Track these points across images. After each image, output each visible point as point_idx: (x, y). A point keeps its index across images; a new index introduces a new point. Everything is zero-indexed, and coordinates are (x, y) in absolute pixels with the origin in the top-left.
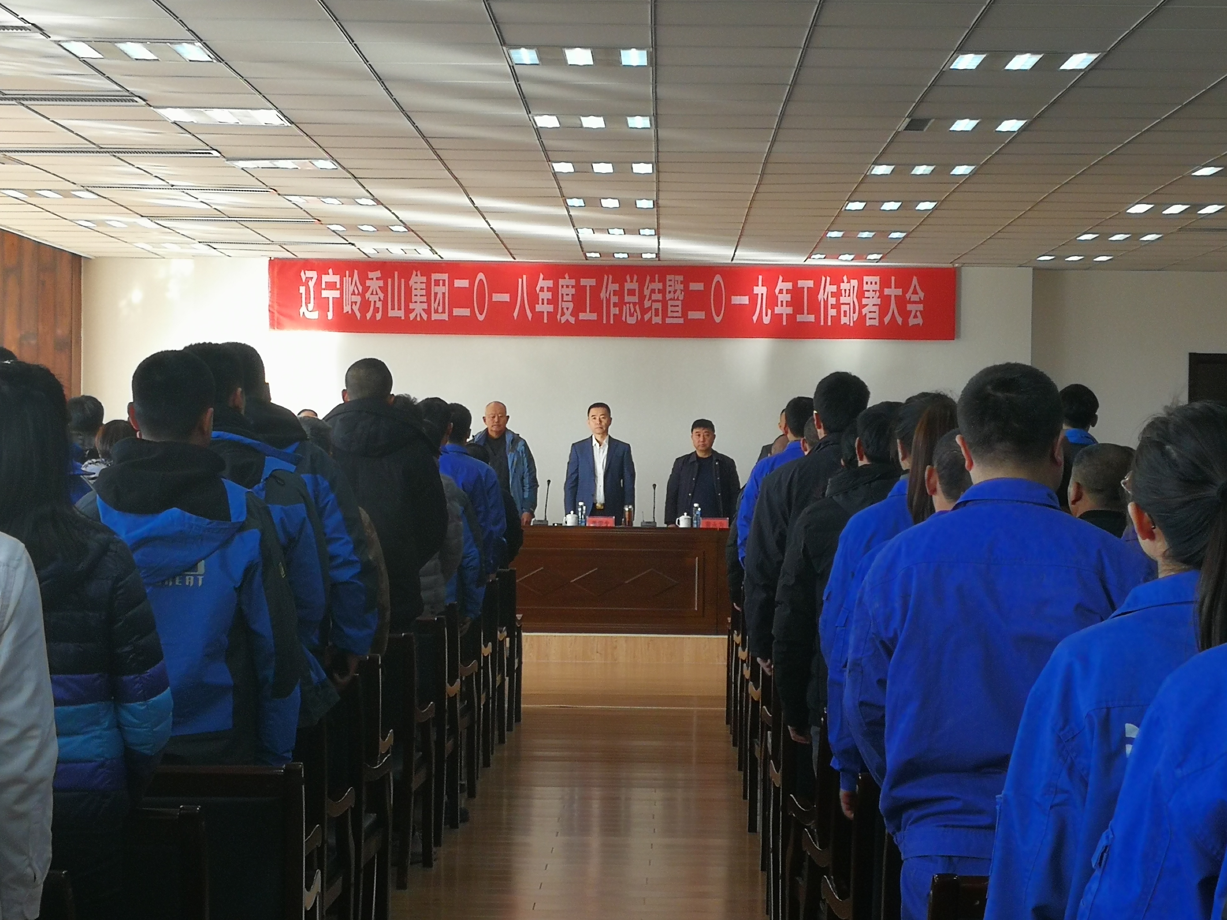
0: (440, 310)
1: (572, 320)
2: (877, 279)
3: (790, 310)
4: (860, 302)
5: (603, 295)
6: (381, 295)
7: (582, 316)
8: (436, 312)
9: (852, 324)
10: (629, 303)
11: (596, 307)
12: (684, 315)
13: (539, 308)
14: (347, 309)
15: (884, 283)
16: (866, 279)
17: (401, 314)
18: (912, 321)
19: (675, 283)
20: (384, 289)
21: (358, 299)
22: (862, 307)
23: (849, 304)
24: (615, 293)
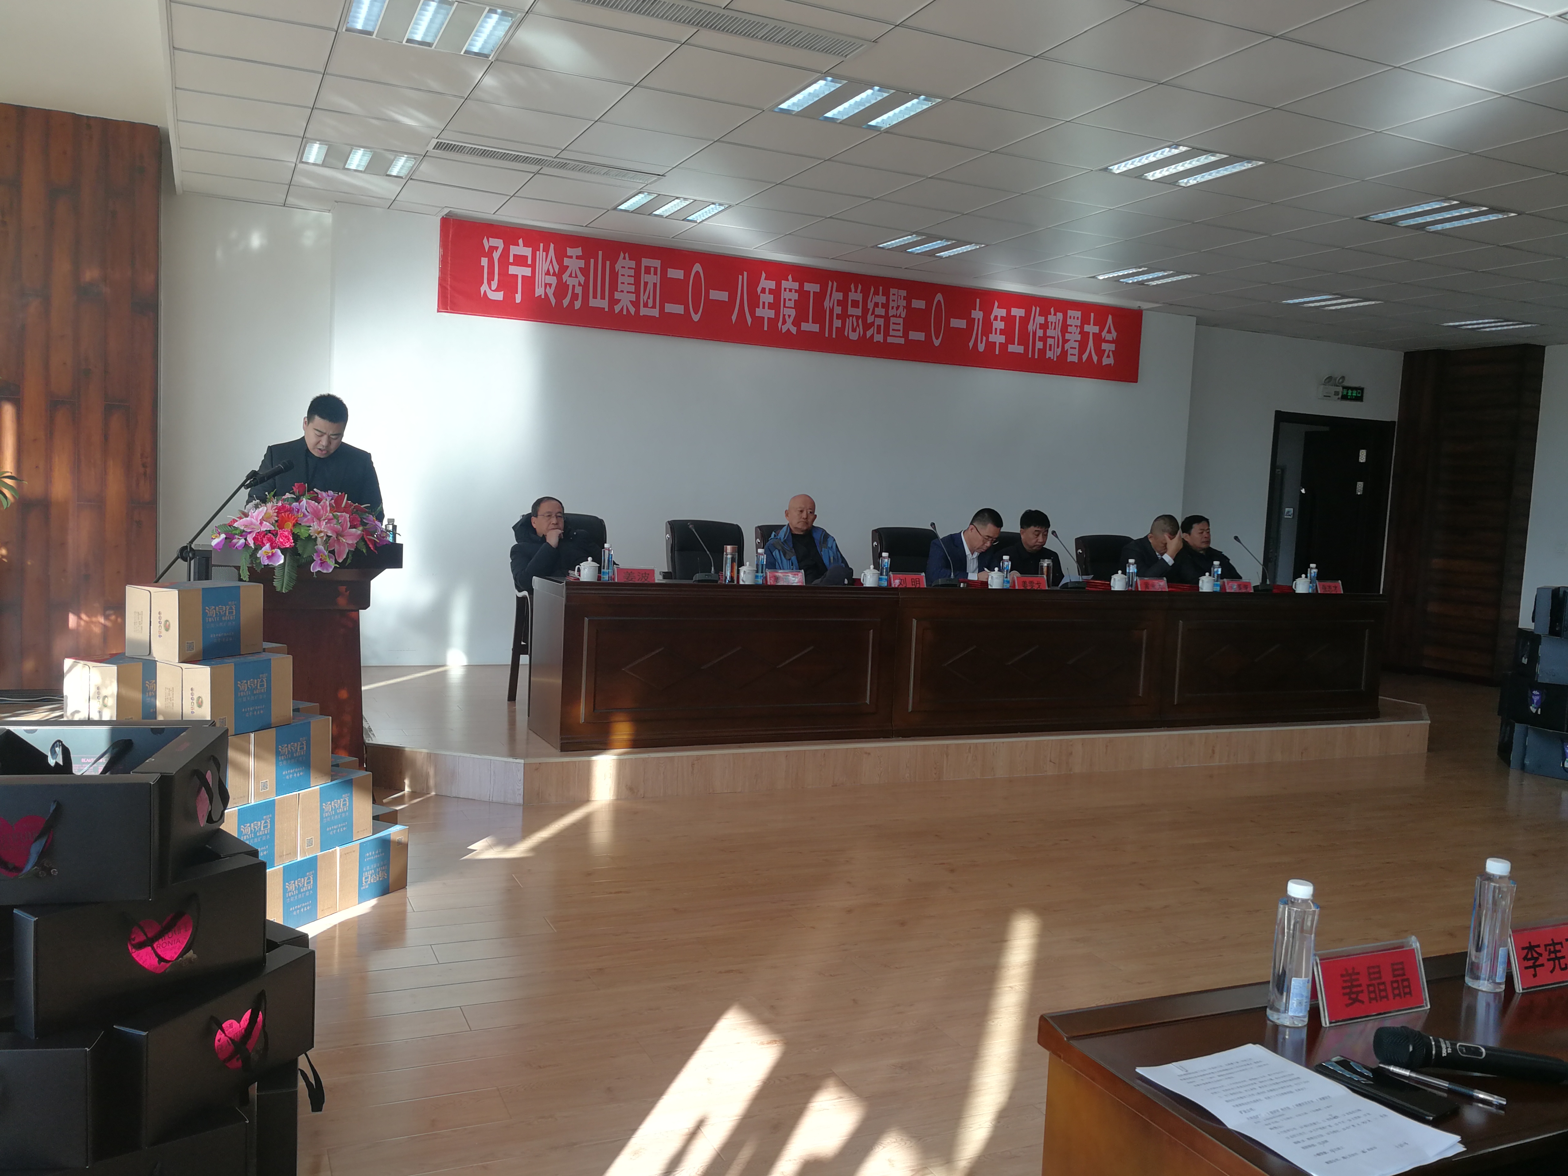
0: (650, 304)
1: (794, 330)
2: (1078, 314)
3: (1002, 339)
4: (1063, 336)
5: (827, 304)
6: (582, 279)
7: (805, 327)
8: (646, 305)
9: (1055, 359)
10: (852, 316)
11: (819, 318)
12: (905, 335)
13: (759, 312)
14: (539, 291)
15: (1085, 320)
16: (1070, 313)
17: (604, 304)
18: (1106, 361)
19: (898, 297)
20: (585, 271)
21: (553, 280)
22: (1065, 341)
23: (1054, 338)
24: (839, 303)
